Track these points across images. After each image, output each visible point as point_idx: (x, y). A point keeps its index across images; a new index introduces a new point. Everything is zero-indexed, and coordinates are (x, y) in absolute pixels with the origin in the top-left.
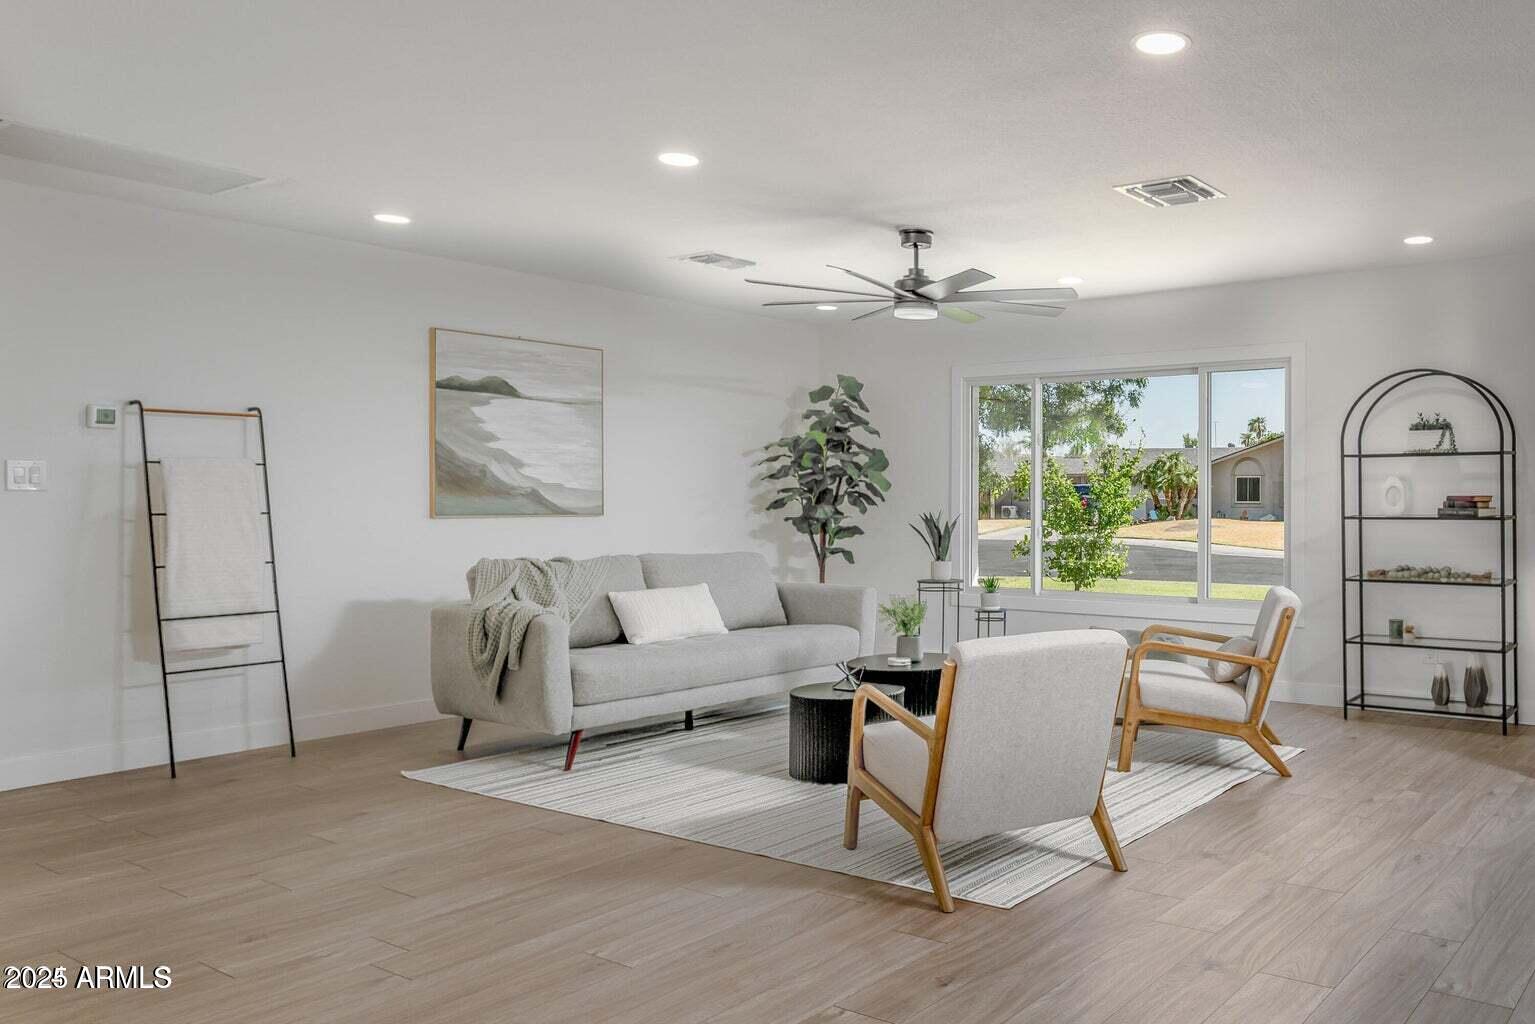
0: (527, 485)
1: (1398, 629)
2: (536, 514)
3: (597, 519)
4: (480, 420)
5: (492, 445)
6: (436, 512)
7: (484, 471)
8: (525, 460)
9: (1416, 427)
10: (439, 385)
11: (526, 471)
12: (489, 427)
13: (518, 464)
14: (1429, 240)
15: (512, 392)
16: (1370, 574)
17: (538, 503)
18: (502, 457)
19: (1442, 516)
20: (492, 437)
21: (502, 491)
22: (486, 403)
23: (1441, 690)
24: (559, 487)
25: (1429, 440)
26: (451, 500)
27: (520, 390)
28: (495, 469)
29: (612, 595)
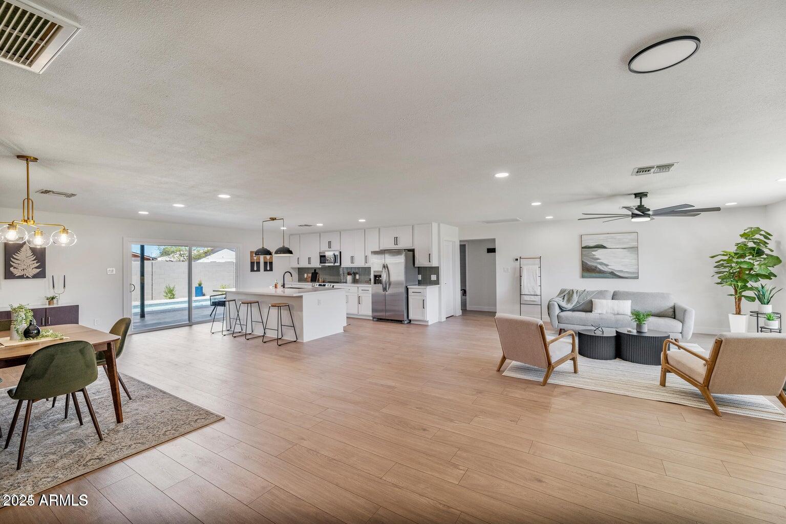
0: (610, 271)
2: (613, 278)
3: (636, 280)
4: (594, 255)
5: (598, 261)
6: (582, 277)
7: (596, 267)
8: (609, 264)
10: (582, 248)
11: (609, 267)
13: (607, 265)
15: (604, 247)
17: (613, 275)
20: (598, 259)
22: (597, 251)
24: (621, 271)
26: (586, 274)
27: (607, 247)
29: (593, 300)
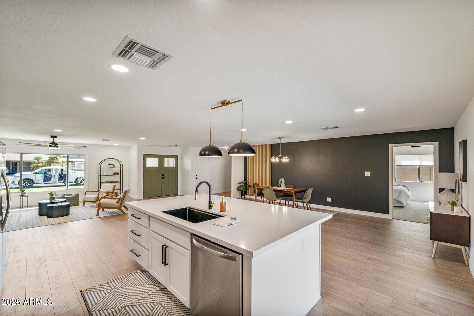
9: (109, 165)
16: (102, 181)
19: (113, 175)
25: (112, 166)
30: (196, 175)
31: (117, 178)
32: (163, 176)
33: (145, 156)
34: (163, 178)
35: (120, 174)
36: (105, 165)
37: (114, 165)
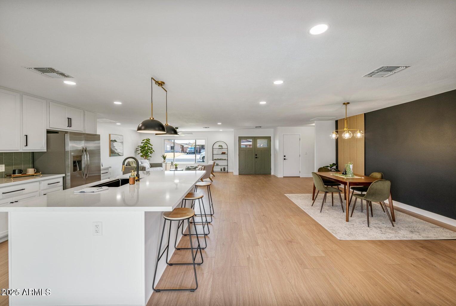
0: (117, 152)
1: (217, 164)
2: (118, 156)
6: (110, 156)
7: (114, 151)
9: (219, 146)
10: (110, 141)
12: (114, 146)
14: (218, 124)
16: (215, 159)
17: (118, 154)
18: (116, 149)
19: (222, 154)
20: (115, 147)
21: (115, 153)
22: (114, 143)
23: (221, 169)
24: (120, 152)
25: (220, 147)
26: (111, 154)
27: (117, 141)
28: (115, 151)
30: (285, 156)
31: (224, 157)
32: (256, 156)
33: (240, 138)
34: (256, 158)
35: (226, 153)
36: (216, 146)
37: (222, 146)
